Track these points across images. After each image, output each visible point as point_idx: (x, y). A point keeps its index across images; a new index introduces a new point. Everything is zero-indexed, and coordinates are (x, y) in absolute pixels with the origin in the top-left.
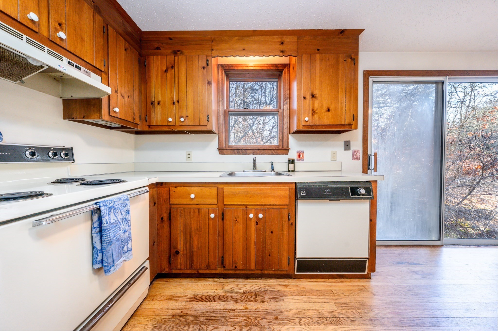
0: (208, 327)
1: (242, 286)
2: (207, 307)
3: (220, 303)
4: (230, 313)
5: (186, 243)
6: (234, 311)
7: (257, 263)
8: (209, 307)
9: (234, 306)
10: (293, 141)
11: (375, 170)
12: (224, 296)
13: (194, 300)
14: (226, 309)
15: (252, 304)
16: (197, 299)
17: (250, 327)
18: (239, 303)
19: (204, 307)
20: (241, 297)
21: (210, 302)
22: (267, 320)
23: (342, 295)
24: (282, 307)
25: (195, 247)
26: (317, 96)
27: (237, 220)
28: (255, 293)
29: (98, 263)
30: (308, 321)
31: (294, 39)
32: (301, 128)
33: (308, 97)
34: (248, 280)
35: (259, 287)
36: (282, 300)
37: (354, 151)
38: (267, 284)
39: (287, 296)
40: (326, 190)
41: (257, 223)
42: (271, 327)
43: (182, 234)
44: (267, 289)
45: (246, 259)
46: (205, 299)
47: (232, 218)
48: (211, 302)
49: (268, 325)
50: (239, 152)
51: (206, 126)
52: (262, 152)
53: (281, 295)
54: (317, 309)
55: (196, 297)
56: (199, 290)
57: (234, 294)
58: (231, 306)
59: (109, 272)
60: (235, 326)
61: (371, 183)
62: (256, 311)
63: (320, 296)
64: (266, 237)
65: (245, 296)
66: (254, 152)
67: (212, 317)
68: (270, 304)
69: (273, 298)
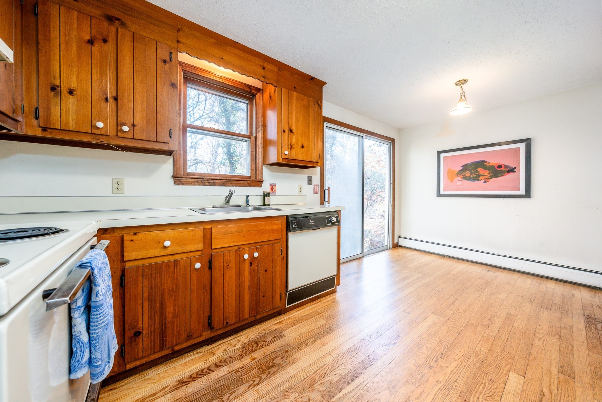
0: (222, 398)
1: (236, 342)
2: (207, 381)
3: (221, 369)
4: (238, 372)
5: (155, 313)
6: (243, 368)
7: (251, 310)
8: (209, 381)
9: (240, 363)
10: (266, 173)
11: (328, 202)
12: (220, 361)
13: (181, 385)
14: (232, 371)
15: (257, 352)
16: (186, 382)
17: (268, 371)
18: (243, 358)
19: (203, 383)
20: (241, 352)
21: (206, 376)
22: (280, 357)
23: (325, 311)
24: (286, 341)
25: (169, 316)
26: (294, 131)
27: (228, 265)
28: (255, 342)
29: (83, 367)
30: (311, 340)
31: (275, 69)
32: (281, 161)
33: (287, 131)
34: (239, 335)
35: (255, 335)
36: (284, 336)
37: (315, 186)
38: (262, 329)
39: (285, 330)
40: (311, 221)
41: (251, 264)
42: (286, 360)
43: (146, 304)
44: (264, 333)
45: (239, 309)
46: (198, 376)
47: (223, 264)
48: (209, 375)
49: (283, 361)
50: (205, 182)
51: (167, 144)
52: (234, 183)
53: (280, 331)
54: (314, 328)
55: (183, 380)
56: (181, 372)
57: (231, 354)
58: (236, 365)
59: (104, 374)
60: (253, 379)
61: (338, 212)
62: (265, 356)
63: (310, 318)
64: (260, 277)
65: (246, 350)
66: (224, 183)
67: (221, 387)
68: (275, 343)
69: (274, 338)
